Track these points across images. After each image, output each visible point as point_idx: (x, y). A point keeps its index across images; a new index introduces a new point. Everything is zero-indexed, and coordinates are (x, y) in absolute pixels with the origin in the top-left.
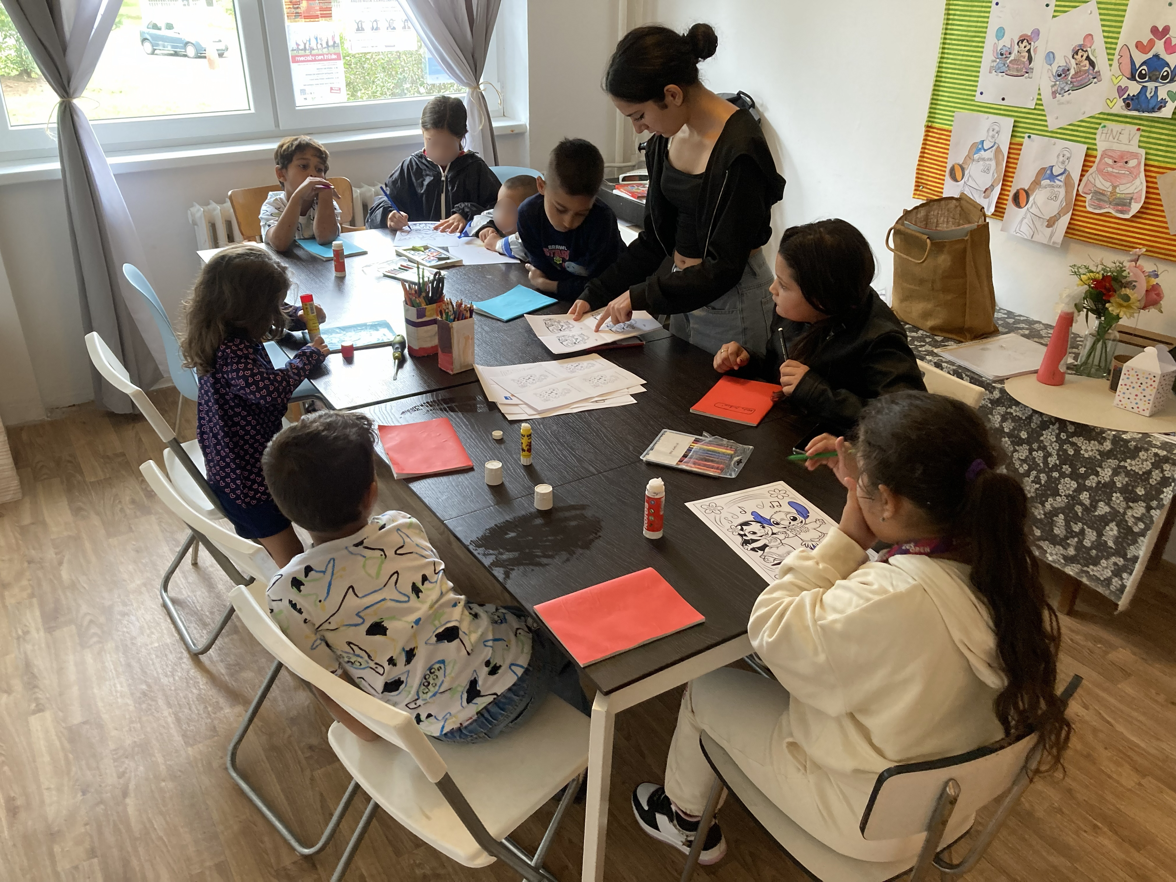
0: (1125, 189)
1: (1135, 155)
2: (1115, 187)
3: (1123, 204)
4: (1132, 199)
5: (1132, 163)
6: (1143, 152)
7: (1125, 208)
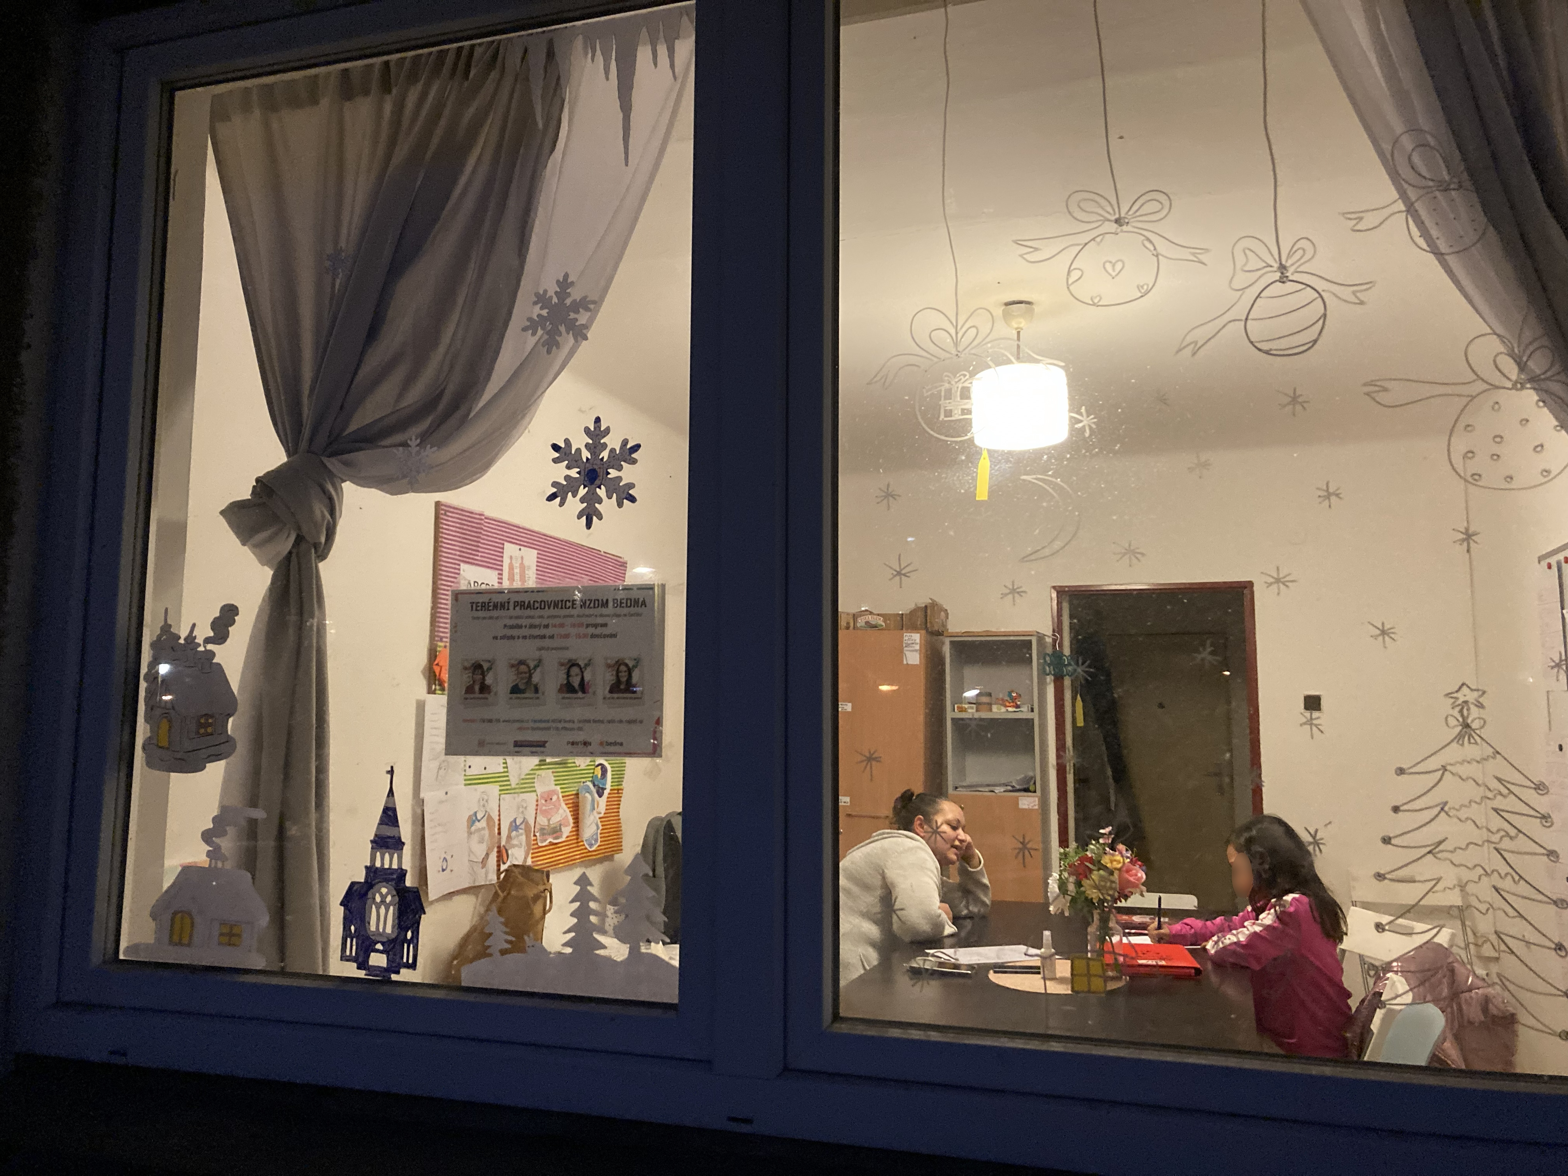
0: (555, 819)
1: (554, 792)
2: (549, 820)
3: (556, 831)
4: (560, 825)
5: (555, 798)
6: (558, 787)
7: (558, 834)
